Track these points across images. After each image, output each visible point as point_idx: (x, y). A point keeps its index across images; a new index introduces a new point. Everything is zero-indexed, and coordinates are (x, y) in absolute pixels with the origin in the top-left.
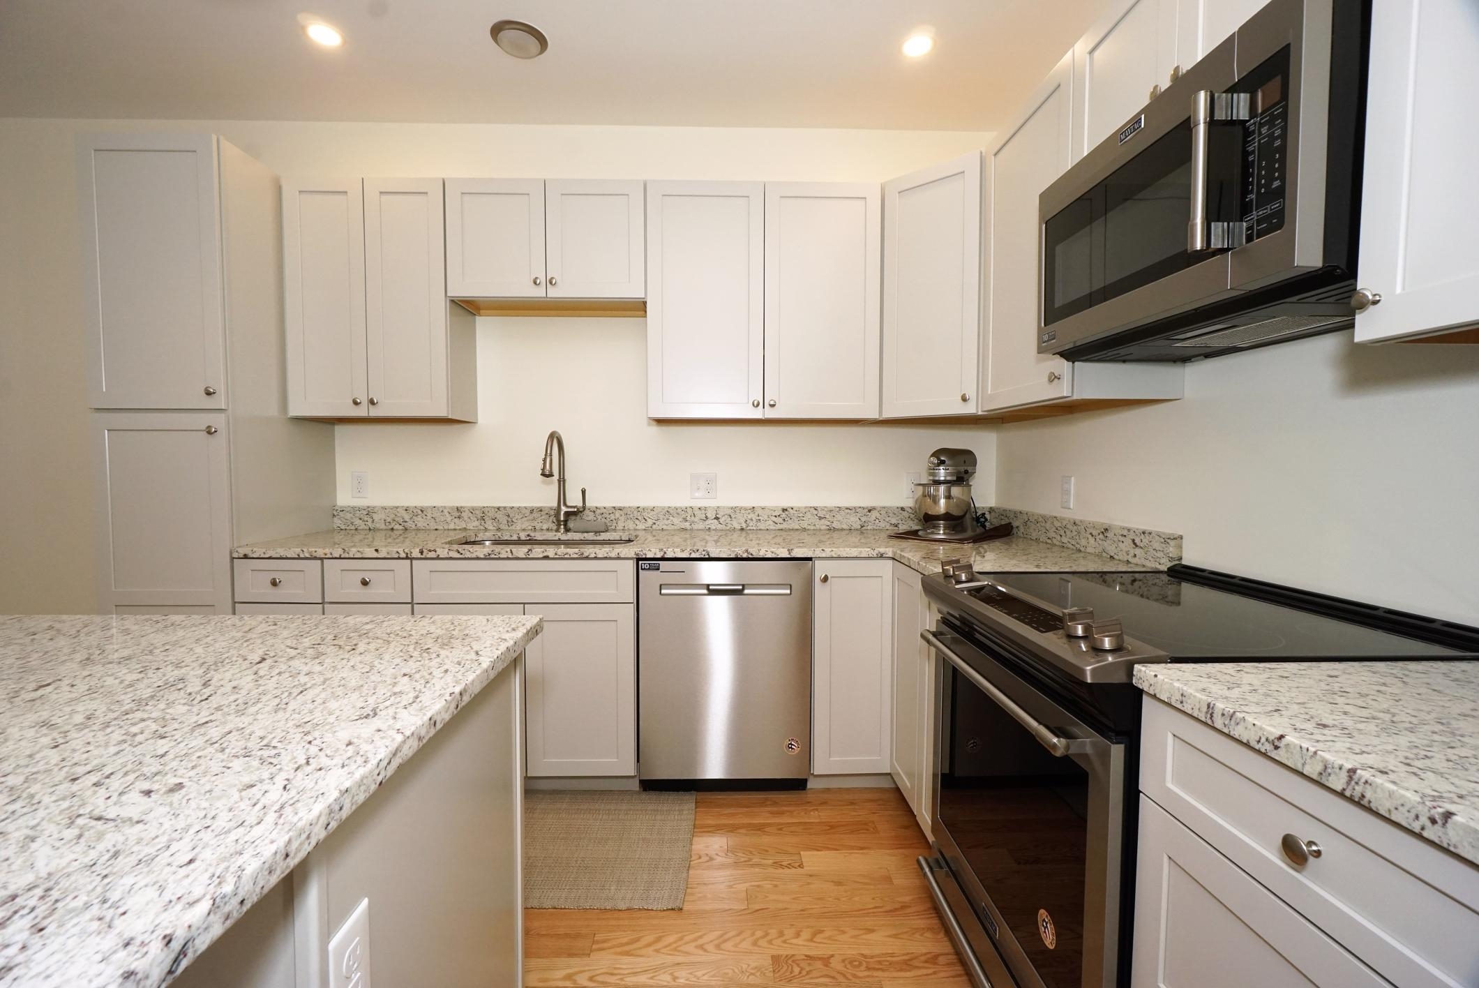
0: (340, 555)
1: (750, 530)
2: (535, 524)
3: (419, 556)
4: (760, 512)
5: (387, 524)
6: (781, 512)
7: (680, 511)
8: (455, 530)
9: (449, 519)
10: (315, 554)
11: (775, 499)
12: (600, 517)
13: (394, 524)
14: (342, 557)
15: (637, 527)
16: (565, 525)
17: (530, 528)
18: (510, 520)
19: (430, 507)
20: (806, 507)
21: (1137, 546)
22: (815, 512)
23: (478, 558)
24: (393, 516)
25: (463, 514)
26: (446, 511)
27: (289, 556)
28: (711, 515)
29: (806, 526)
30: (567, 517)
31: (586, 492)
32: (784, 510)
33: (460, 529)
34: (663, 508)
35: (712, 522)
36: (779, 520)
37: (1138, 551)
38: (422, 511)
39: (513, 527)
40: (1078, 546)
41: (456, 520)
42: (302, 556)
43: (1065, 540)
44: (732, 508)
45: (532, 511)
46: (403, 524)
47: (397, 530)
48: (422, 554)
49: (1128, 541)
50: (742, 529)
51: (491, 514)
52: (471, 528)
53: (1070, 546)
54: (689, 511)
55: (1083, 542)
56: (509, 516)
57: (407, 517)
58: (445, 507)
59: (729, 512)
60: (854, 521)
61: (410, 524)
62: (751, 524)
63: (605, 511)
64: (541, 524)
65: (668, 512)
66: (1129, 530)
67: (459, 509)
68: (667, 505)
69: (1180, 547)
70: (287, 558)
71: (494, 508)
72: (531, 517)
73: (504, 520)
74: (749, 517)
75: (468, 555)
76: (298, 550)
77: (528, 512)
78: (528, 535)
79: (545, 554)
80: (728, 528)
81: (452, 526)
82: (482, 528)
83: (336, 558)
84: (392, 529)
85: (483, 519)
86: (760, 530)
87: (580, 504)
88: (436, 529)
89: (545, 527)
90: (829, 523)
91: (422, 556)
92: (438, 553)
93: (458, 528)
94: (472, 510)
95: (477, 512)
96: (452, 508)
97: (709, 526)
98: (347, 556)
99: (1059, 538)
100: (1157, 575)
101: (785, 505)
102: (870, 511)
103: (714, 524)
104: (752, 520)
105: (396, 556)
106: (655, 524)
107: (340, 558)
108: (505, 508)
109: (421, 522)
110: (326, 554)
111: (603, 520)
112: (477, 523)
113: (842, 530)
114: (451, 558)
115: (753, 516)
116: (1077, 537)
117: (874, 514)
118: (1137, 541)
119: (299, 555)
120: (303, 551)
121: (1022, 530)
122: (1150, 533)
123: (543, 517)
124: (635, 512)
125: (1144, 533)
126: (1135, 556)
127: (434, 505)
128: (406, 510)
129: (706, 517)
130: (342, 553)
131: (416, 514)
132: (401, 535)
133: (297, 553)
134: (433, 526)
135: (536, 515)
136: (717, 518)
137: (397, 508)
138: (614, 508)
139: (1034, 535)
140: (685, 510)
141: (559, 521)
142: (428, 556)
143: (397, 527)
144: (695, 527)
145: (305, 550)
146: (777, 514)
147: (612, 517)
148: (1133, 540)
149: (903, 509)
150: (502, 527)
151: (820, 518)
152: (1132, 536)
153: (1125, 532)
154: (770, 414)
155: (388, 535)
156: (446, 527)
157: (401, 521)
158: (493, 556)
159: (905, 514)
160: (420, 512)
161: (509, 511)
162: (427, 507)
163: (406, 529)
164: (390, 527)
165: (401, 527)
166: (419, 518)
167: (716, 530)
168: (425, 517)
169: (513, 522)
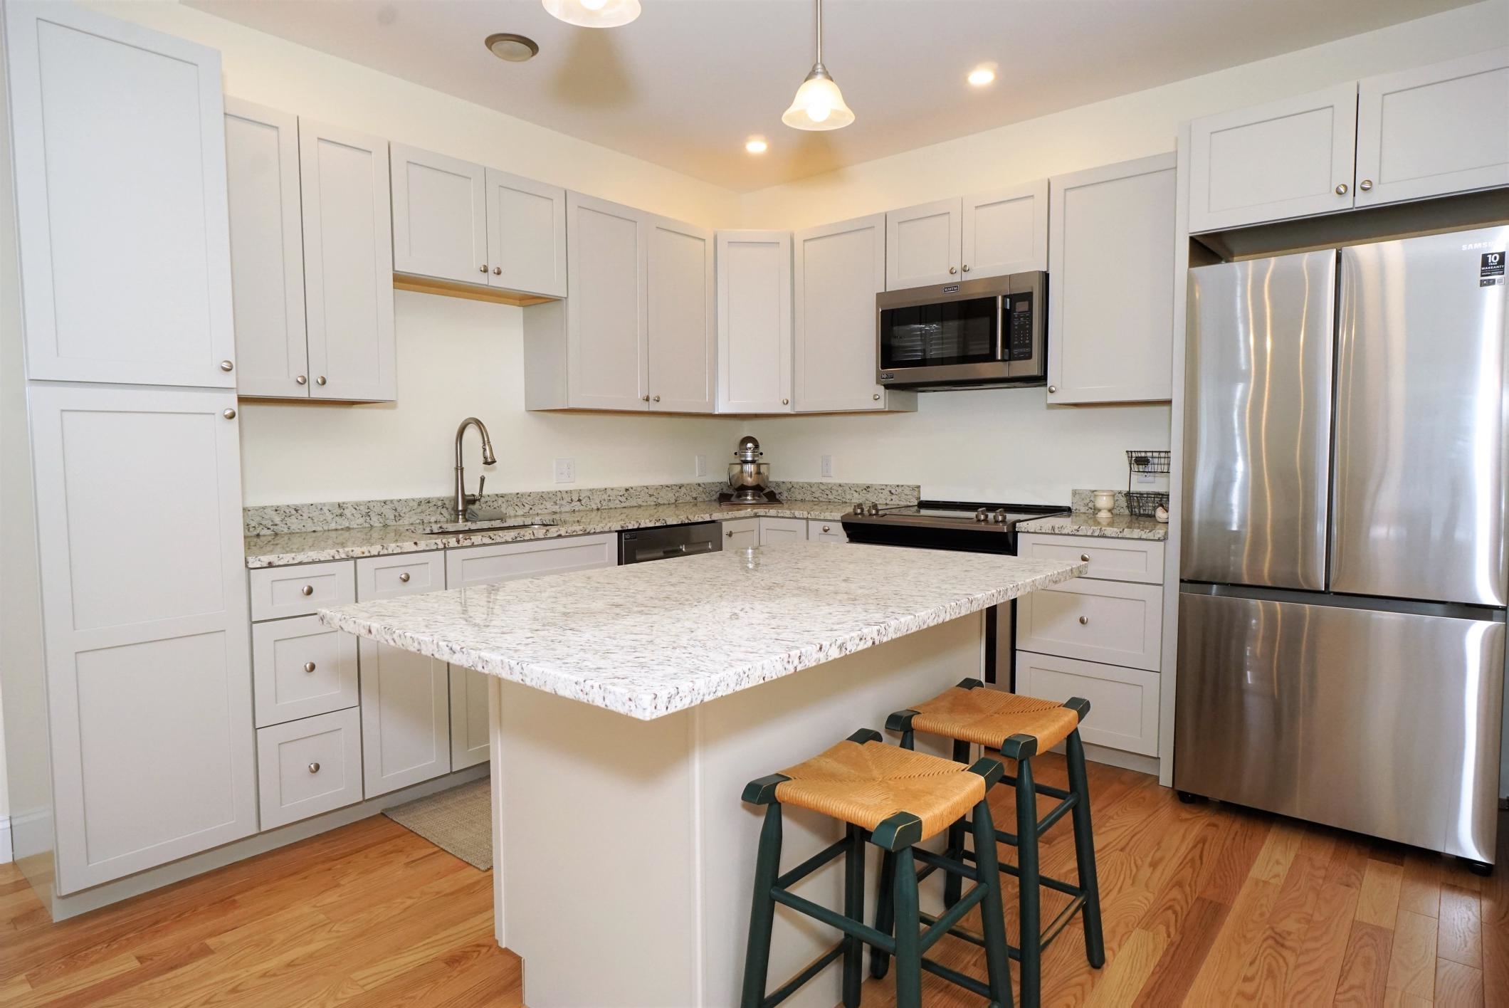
0: (379, 552)
1: (604, 509)
2: (423, 516)
3: (456, 545)
4: (609, 492)
5: (251, 529)
6: (624, 492)
7: (551, 495)
8: (336, 530)
9: (329, 516)
10: (351, 554)
11: (619, 481)
12: (484, 506)
13: (260, 528)
14: (381, 554)
15: (517, 514)
16: (464, 515)
17: (418, 521)
18: (397, 514)
19: (306, 505)
20: (641, 487)
21: (892, 494)
22: (647, 490)
23: (507, 542)
24: (259, 519)
25: (346, 512)
26: (325, 510)
27: (322, 559)
28: (575, 498)
29: (640, 503)
30: (466, 506)
31: (485, 480)
32: (627, 490)
33: (342, 529)
34: (538, 493)
35: (576, 504)
36: (623, 499)
37: (894, 497)
38: (296, 510)
39: (401, 522)
40: (844, 500)
41: (337, 518)
42: (337, 557)
43: (830, 497)
44: (590, 490)
45: (420, 504)
46: (272, 528)
47: (264, 536)
48: (458, 543)
49: (886, 492)
50: (598, 509)
51: (377, 509)
52: (355, 526)
53: (836, 500)
54: (559, 494)
55: (848, 497)
56: (396, 510)
57: (277, 519)
58: (324, 504)
59: (588, 494)
60: (670, 497)
61: (282, 528)
62: (604, 504)
63: (489, 499)
64: (428, 517)
65: (542, 497)
66: (886, 486)
67: (341, 505)
68: (540, 490)
69: (919, 492)
70: (320, 562)
71: (380, 501)
72: (419, 510)
73: (390, 515)
74: (603, 497)
75: (499, 540)
76: (333, 552)
77: (415, 504)
78: (441, 527)
79: (559, 533)
80: (588, 509)
81: (333, 526)
82: (367, 525)
83: (374, 556)
84: (258, 535)
85: (368, 515)
86: (611, 509)
87: (477, 493)
88: (314, 531)
89: (433, 519)
90: (655, 500)
91: (459, 545)
92: (473, 541)
93: (340, 527)
94: (356, 506)
95: (362, 508)
96: (332, 505)
97: (574, 508)
98: (386, 552)
99: (826, 496)
100: (908, 508)
101: (627, 486)
102: (680, 488)
103: (577, 506)
104: (604, 500)
105: (435, 547)
106: (531, 509)
107: (379, 555)
108: (392, 501)
109: (295, 524)
110: (363, 553)
111: (488, 508)
112: (361, 521)
113: (664, 504)
114: (484, 545)
115: (605, 497)
116: (843, 494)
117: (683, 490)
118: (893, 491)
119: (333, 557)
120: (338, 551)
121: (785, 494)
122: (902, 486)
123: (431, 509)
124: (515, 499)
125: (898, 486)
126: (892, 500)
127: (311, 503)
128: (276, 510)
129: (572, 500)
130: (380, 550)
131: (288, 514)
132: (269, 541)
133: (332, 554)
134: (310, 527)
135: (423, 507)
136: (579, 500)
137: (264, 508)
138: (497, 495)
139: (799, 497)
140: (555, 494)
141: (456, 511)
142: (464, 545)
143: (265, 532)
144: (563, 509)
145: (341, 550)
146: (621, 493)
147: (496, 505)
148: (890, 491)
149: (699, 485)
150: (389, 522)
151: (651, 496)
152: (889, 488)
153: (884, 487)
154: (654, 407)
155: (252, 544)
156: (326, 528)
157: (269, 524)
158: (519, 539)
159: (701, 489)
160: (294, 512)
161: (396, 504)
162: (303, 506)
163: (276, 534)
164: (255, 533)
165: (269, 532)
166: (293, 519)
167: (579, 511)
168: (300, 517)
169: (400, 516)
